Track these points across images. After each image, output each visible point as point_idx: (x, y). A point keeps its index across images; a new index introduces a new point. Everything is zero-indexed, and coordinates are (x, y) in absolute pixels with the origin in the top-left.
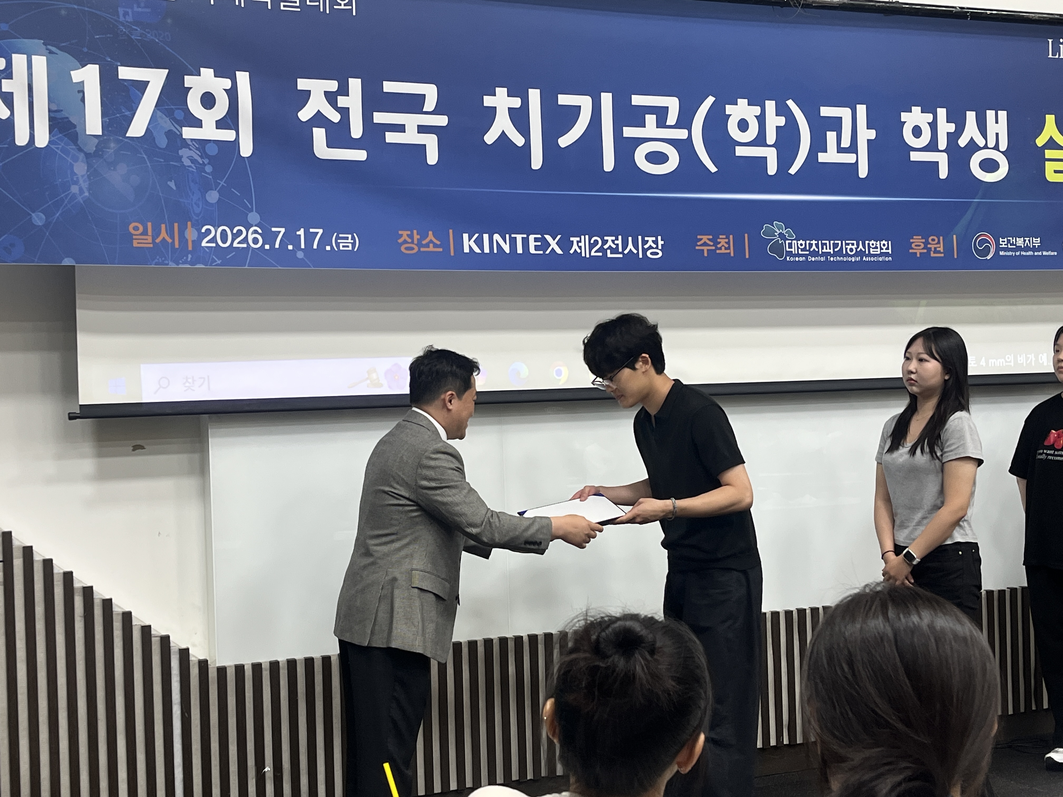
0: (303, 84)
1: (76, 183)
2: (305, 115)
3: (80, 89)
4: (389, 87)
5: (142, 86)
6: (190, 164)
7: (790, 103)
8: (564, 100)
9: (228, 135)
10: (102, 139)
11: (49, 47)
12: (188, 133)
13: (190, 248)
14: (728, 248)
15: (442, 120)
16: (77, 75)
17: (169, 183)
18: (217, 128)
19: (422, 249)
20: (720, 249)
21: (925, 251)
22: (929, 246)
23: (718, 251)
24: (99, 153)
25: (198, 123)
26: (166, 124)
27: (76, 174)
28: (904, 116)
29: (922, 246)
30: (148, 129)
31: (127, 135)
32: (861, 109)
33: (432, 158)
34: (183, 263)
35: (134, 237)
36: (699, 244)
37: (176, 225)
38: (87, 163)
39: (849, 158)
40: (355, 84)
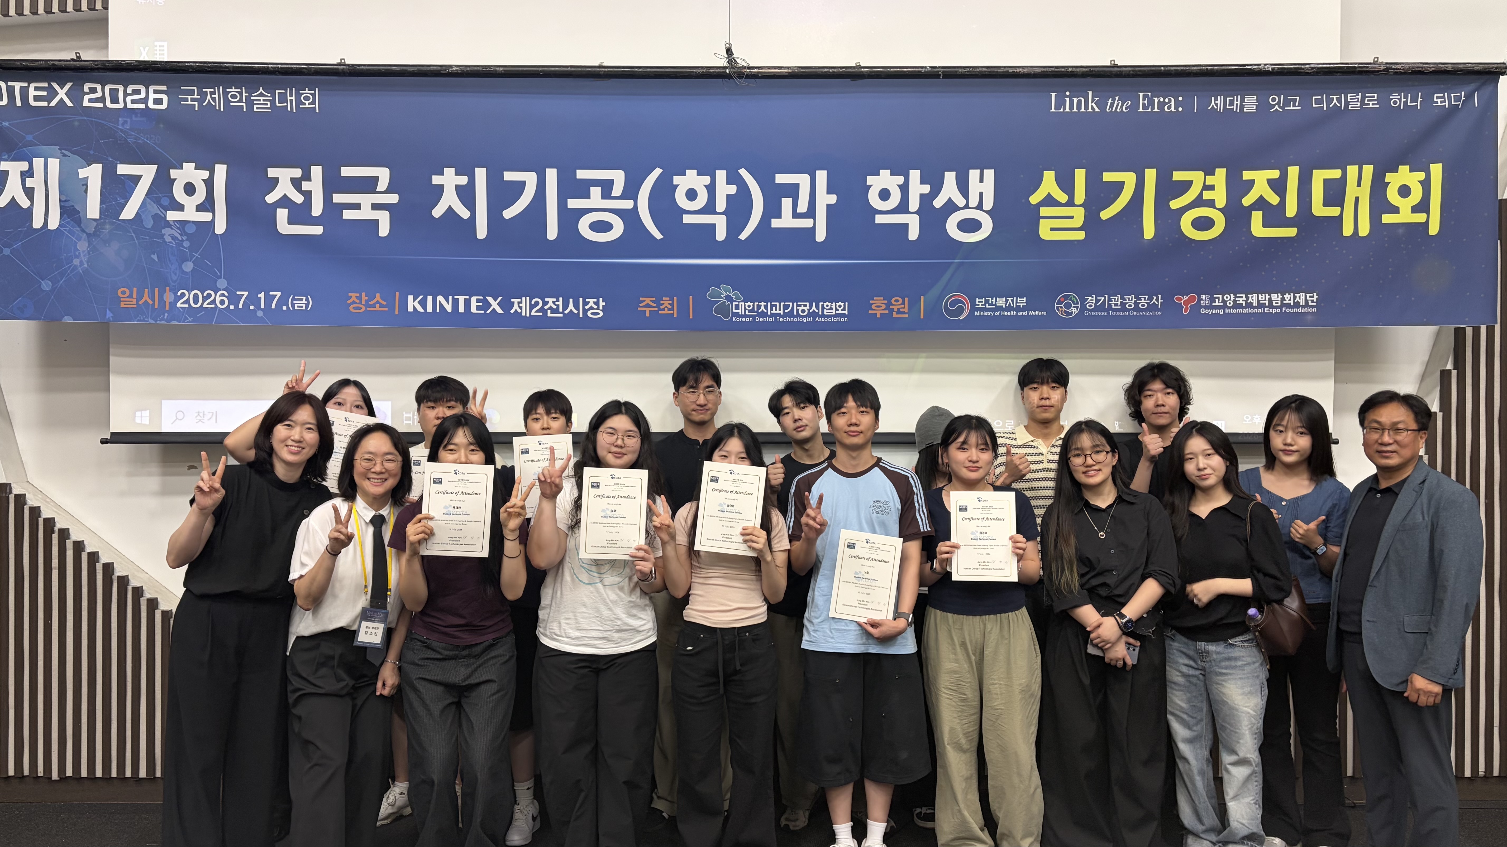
0: (272, 173)
1: (77, 257)
2: (271, 198)
3: (85, 182)
4: (347, 172)
5: (136, 179)
6: (171, 240)
7: (743, 172)
8: (509, 176)
9: (206, 217)
10: (99, 222)
11: (63, 151)
12: (172, 216)
13: (167, 308)
14: (672, 309)
15: (394, 198)
16: (82, 173)
17: (152, 256)
18: (197, 211)
19: (368, 309)
20: (663, 310)
21: (887, 312)
22: (891, 307)
23: (660, 312)
24: (96, 234)
25: (180, 208)
26: (154, 209)
27: (78, 250)
28: (870, 180)
29: (884, 306)
30: (137, 213)
31: (120, 218)
32: (822, 176)
33: (384, 230)
34: (160, 321)
35: (122, 299)
36: (641, 305)
37: (157, 289)
38: (89, 242)
39: (807, 223)
40: (316, 171)
